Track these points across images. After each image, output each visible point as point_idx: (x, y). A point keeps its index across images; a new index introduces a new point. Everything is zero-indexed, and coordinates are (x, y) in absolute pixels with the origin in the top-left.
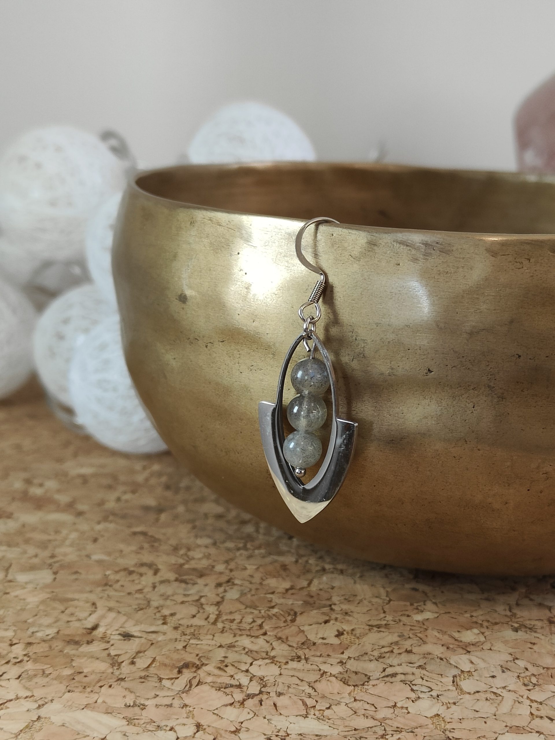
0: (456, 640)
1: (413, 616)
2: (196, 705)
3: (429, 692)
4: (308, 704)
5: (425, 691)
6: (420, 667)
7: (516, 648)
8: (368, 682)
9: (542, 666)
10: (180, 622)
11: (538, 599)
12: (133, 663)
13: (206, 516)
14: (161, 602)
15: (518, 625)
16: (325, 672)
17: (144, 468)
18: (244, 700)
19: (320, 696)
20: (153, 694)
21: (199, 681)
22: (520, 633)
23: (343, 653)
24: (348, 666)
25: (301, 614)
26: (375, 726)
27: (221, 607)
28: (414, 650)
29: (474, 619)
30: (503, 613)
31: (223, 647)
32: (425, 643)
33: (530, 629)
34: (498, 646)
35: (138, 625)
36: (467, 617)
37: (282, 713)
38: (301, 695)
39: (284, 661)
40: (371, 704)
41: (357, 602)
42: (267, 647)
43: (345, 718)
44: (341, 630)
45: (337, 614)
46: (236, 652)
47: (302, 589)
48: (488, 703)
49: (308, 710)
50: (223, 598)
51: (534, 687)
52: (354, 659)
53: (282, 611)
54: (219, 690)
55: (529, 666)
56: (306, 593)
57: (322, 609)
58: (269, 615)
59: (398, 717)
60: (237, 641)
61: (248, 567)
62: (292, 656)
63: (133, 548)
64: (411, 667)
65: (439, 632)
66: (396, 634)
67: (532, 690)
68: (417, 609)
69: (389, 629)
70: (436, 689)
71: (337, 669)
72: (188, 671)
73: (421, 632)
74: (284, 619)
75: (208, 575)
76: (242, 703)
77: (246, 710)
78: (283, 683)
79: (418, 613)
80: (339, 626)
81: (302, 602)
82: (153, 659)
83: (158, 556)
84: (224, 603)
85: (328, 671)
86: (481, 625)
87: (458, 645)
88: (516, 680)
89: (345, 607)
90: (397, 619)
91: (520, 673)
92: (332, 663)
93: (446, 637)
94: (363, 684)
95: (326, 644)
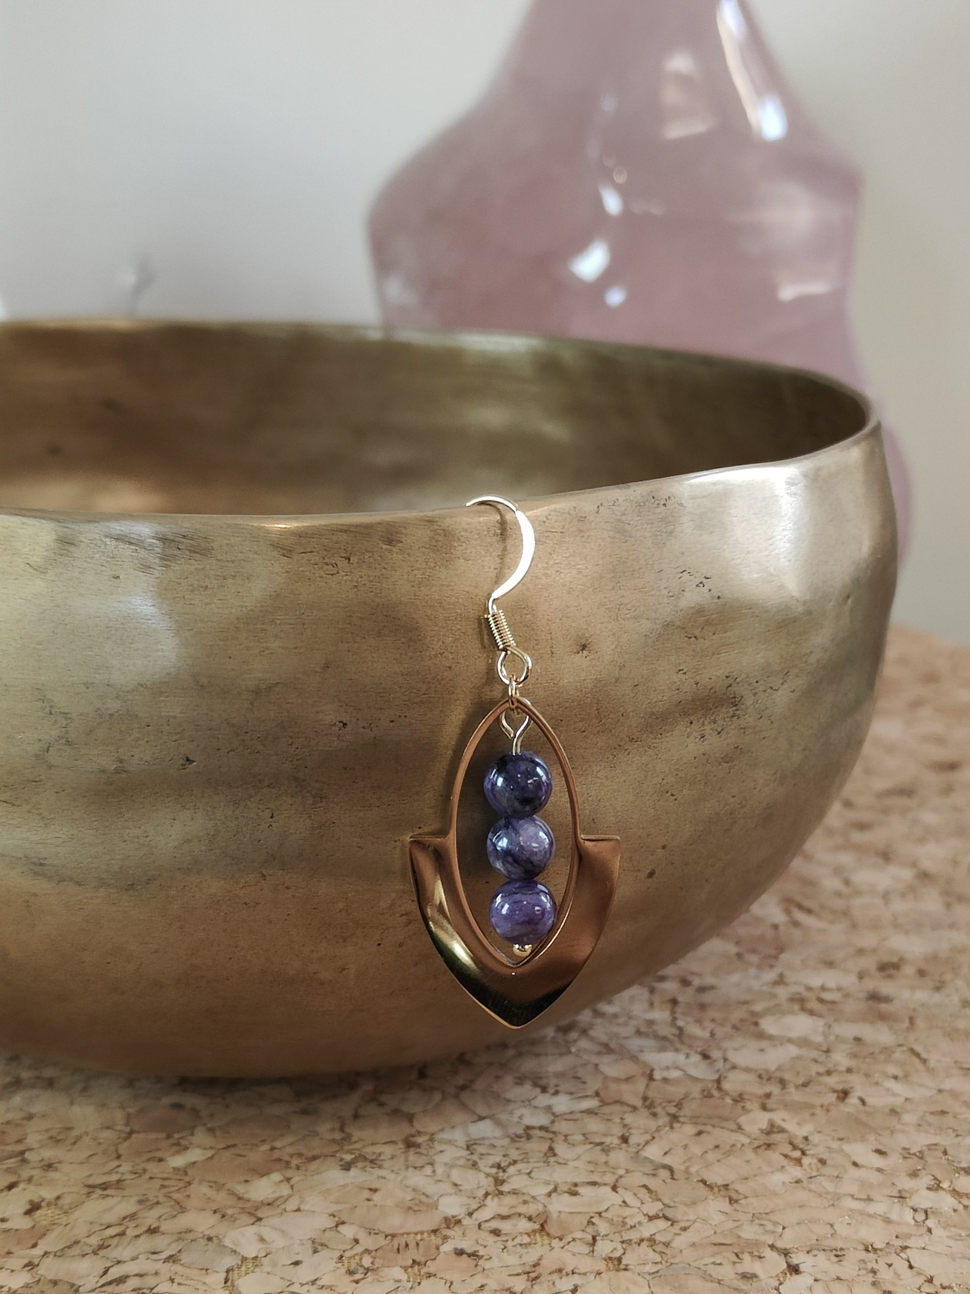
1: (168, 1159)
6: (171, 1259)
7: (343, 1203)
9: (384, 1232)
11: (391, 1101)
15: (352, 1157)
22: (353, 1172)
23: (35, 1246)
24: (41, 1270)
28: (165, 1226)
29: (277, 1153)
30: (329, 1136)
32: (183, 1210)
33: (372, 1162)
34: (314, 1202)
36: (264, 1152)
41: (73, 1141)
44: (36, 1200)
45: (34, 1168)
51: (366, 1274)
52: (55, 1256)
57: (6, 1162)
64: (154, 1260)
65: (211, 1187)
66: (136, 1198)
67: (361, 1281)
68: (178, 1144)
69: (123, 1189)
71: (21, 1280)
73: (179, 1189)
79: (178, 1153)
80: (35, 1192)
86: (288, 1164)
87: (243, 1208)
88: (335, 1265)
89: (48, 1154)
90: (139, 1168)
91: (344, 1251)
92: (14, 1268)
93: (223, 1194)
95: (6, 1231)
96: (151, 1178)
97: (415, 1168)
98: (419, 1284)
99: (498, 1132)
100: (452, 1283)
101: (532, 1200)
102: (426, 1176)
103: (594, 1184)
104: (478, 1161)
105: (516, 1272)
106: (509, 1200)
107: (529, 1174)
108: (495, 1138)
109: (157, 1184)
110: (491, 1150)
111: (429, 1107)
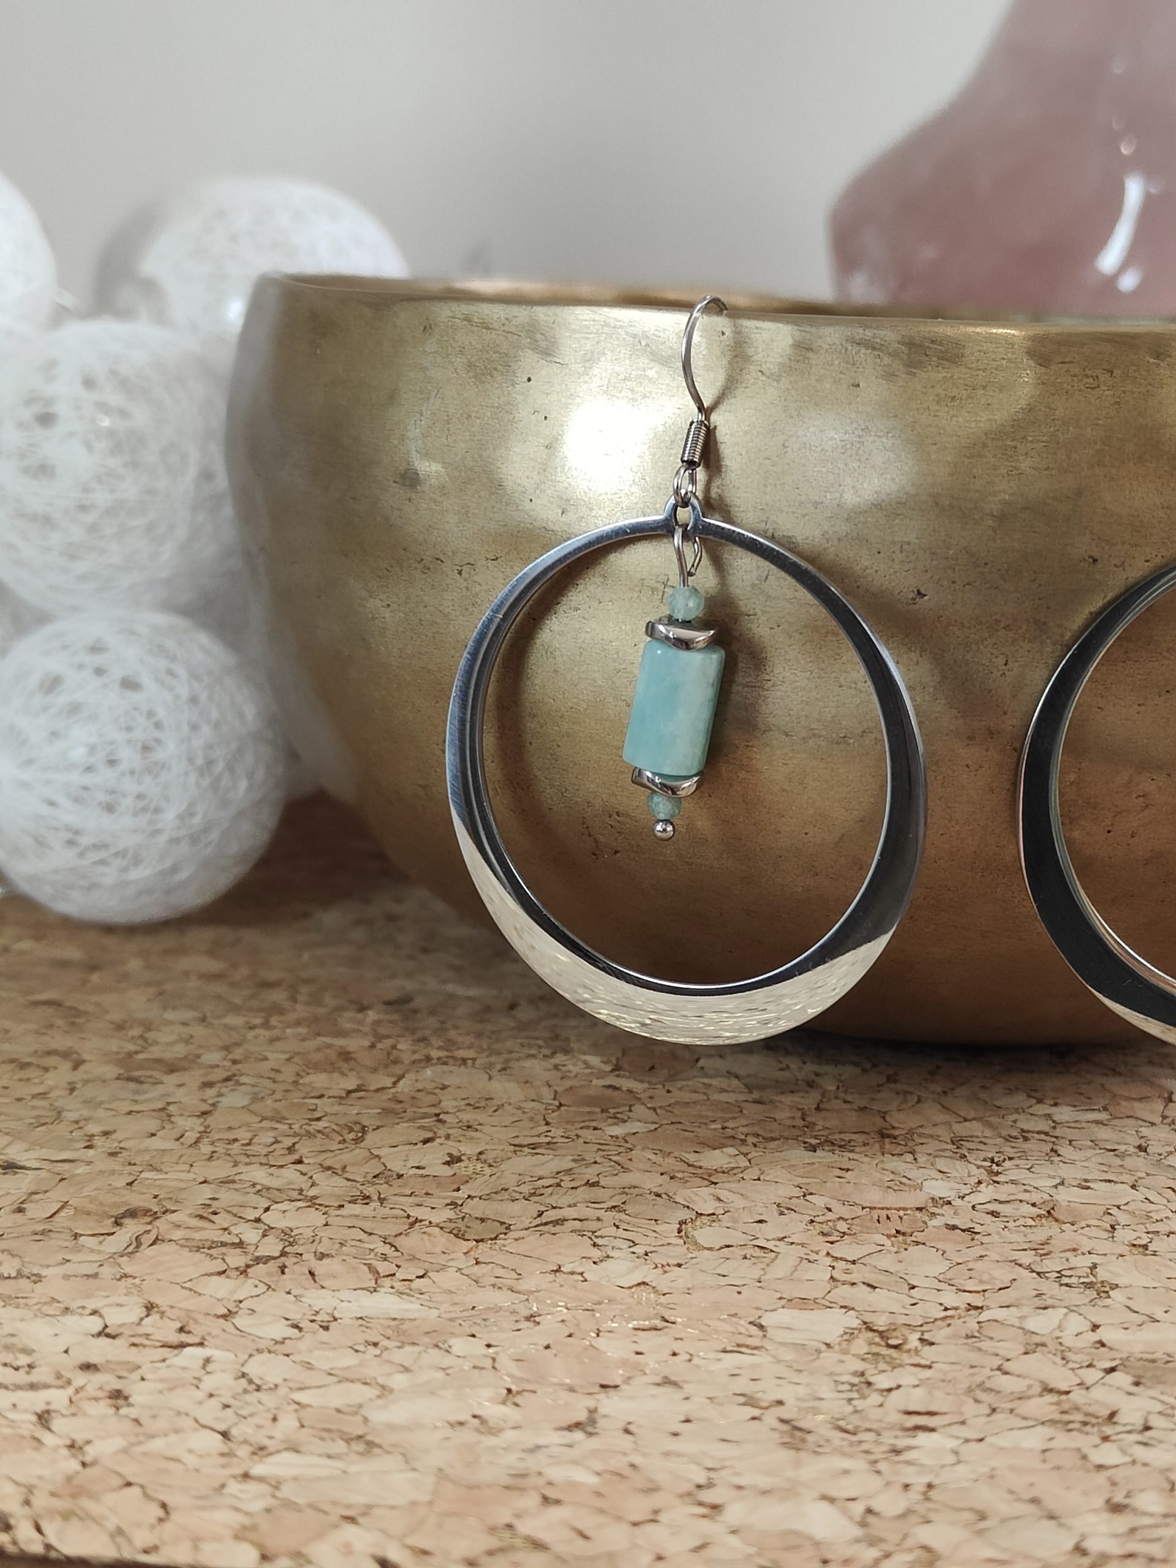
0: (689, 1165)
1: (605, 1128)
2: (149, 1274)
4: (380, 1270)
5: (622, 1246)
6: (615, 1208)
7: (811, 1178)
8: (505, 1234)
9: (860, 1205)
10: (122, 1145)
11: (860, 1100)
12: (20, 1210)
13: (187, 974)
14: (85, 1113)
15: (818, 1141)
16: (417, 1220)
18: (248, 1266)
19: (406, 1257)
20: (58, 1259)
21: (157, 1237)
22: (819, 1153)
23: (458, 1190)
24: (466, 1210)
25: (374, 1130)
27: (210, 1120)
28: (604, 1183)
29: (729, 1132)
30: (789, 1122)
31: (210, 1183)
32: (626, 1170)
33: (841, 1146)
34: (775, 1174)
35: (34, 1149)
36: (714, 1130)
37: (325, 1286)
38: (366, 1257)
39: (336, 1205)
40: (509, 1268)
41: (493, 1108)
42: (302, 1182)
43: (455, 1291)
44: (455, 1153)
45: (451, 1128)
46: (236, 1190)
47: (380, 1090)
48: (748, 1262)
49: (379, 1280)
50: (214, 1105)
51: (842, 1237)
52: (480, 1198)
53: (336, 1124)
54: (197, 1251)
55: (834, 1204)
56: (388, 1096)
57: (419, 1121)
58: (308, 1132)
60: (240, 1173)
61: (269, 1055)
62: (352, 1196)
63: (33, 1026)
64: (595, 1208)
65: (656, 1154)
66: (569, 1158)
67: (837, 1243)
68: (615, 1118)
69: (554, 1149)
70: (643, 1243)
71: (442, 1215)
72: (136, 1221)
73: (619, 1153)
74: (341, 1138)
75: (185, 1069)
76: (243, 1271)
77: (250, 1281)
78: (330, 1238)
79: (615, 1124)
80: (453, 1147)
81: (377, 1111)
82: (61, 1204)
83: (83, 1039)
84: (216, 1114)
85: (424, 1218)
86: (744, 1141)
87: (694, 1174)
88: (806, 1227)
89: (468, 1116)
90: (572, 1134)
91: (814, 1217)
92: (433, 1206)
93: (671, 1160)
94: (497, 1236)
95: (421, 1176)
96: (586, 1142)
97: (893, 1155)
98: (906, 1248)
99: (988, 1133)
100: (944, 1252)
101: (1035, 1189)
102: (907, 1162)
103: (1110, 1181)
104: (967, 1154)
105: (1020, 1248)
106: (1007, 1188)
107: (1028, 1169)
108: (985, 1137)
109: (593, 1147)
110: (982, 1147)
111: (904, 1106)
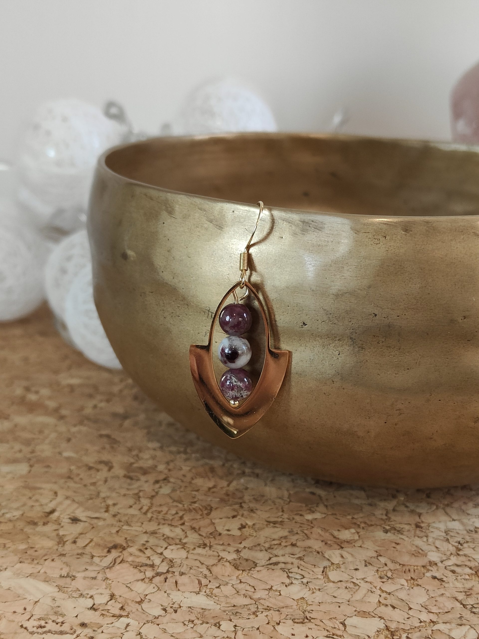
0: (334, 537)
1: (305, 515)
2: (115, 578)
3: (301, 579)
4: (202, 583)
5: (298, 578)
7: (383, 547)
8: (254, 568)
9: (399, 563)
10: (119, 511)
11: (412, 506)
12: (75, 542)
13: (160, 423)
14: (108, 494)
15: (389, 527)
16: (222, 558)
17: (121, 381)
18: (153, 577)
19: (214, 577)
20: (83, 568)
21: (122, 559)
22: (389, 534)
23: (241, 543)
24: (242, 554)
25: (215, 509)
26: (251, 604)
27: (154, 500)
28: (299, 544)
29: (355, 521)
30: (380, 517)
31: (147, 533)
32: (308, 538)
33: (398, 531)
34: (369, 544)
35: (86, 511)
36: (348, 519)
37: (180, 589)
38: (199, 576)
39: (192, 547)
40: (252, 586)
41: (263, 501)
42: (182, 535)
43: (229, 596)
44: (244, 524)
45: (244, 510)
46: (157, 537)
47: (222, 488)
48: (347, 590)
49: (201, 588)
50: (157, 493)
51: (388, 580)
52: (248, 548)
53: (202, 506)
54: (136, 568)
55: (389, 563)
56: (224, 492)
57: (233, 506)
58: (190, 509)
59: (271, 599)
60: (159, 529)
61: (184, 468)
62: (200, 544)
63: (96, 448)
64: (292, 558)
65: (322, 530)
66: (288, 530)
67: (385, 583)
68: (310, 510)
69: (282, 525)
70: (307, 577)
71: (232, 556)
72: (116, 550)
73: (308, 529)
74: (202, 513)
75: (150, 473)
76: (151, 580)
77: (152, 585)
78: (187, 565)
79: (309, 513)
80: (243, 521)
81: (218, 499)
82: (90, 540)
83: (115, 455)
84: (157, 497)
85: (225, 557)
86: (359, 526)
87: (335, 542)
88: (374, 573)
89: (252, 505)
90: (291, 517)
91: (379, 568)
92: (230, 551)
93: (327, 534)
94: (250, 569)
95: (229, 535)
96: (296, 522)
97: (418, 537)
98: (412, 588)
99: (461, 527)
100: (428, 590)
101: (473, 560)
102: (423, 541)
104: (449, 538)
105: (459, 591)
106: (462, 558)
107: (473, 548)
108: (459, 530)
109: (298, 525)
110: (457, 535)
111: (429, 511)
